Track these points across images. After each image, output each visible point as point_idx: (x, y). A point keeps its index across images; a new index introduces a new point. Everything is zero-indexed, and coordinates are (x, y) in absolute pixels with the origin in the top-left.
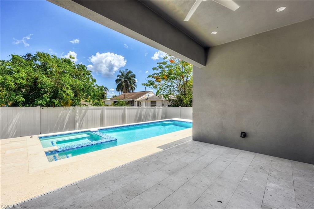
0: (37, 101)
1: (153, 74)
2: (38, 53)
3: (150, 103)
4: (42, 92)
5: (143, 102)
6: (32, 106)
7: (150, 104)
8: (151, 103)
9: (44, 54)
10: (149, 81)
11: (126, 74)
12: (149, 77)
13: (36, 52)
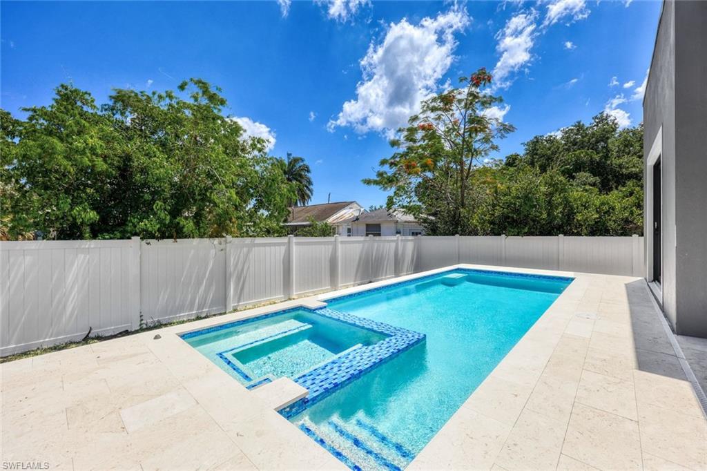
0: (133, 224)
1: (394, 157)
2: (118, 93)
3: (364, 227)
4: (147, 197)
5: (341, 228)
6: (122, 238)
7: (365, 232)
8: (367, 228)
9: (136, 95)
10: (380, 174)
11: (290, 163)
12: (383, 163)
13: (116, 90)
